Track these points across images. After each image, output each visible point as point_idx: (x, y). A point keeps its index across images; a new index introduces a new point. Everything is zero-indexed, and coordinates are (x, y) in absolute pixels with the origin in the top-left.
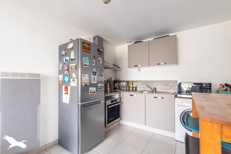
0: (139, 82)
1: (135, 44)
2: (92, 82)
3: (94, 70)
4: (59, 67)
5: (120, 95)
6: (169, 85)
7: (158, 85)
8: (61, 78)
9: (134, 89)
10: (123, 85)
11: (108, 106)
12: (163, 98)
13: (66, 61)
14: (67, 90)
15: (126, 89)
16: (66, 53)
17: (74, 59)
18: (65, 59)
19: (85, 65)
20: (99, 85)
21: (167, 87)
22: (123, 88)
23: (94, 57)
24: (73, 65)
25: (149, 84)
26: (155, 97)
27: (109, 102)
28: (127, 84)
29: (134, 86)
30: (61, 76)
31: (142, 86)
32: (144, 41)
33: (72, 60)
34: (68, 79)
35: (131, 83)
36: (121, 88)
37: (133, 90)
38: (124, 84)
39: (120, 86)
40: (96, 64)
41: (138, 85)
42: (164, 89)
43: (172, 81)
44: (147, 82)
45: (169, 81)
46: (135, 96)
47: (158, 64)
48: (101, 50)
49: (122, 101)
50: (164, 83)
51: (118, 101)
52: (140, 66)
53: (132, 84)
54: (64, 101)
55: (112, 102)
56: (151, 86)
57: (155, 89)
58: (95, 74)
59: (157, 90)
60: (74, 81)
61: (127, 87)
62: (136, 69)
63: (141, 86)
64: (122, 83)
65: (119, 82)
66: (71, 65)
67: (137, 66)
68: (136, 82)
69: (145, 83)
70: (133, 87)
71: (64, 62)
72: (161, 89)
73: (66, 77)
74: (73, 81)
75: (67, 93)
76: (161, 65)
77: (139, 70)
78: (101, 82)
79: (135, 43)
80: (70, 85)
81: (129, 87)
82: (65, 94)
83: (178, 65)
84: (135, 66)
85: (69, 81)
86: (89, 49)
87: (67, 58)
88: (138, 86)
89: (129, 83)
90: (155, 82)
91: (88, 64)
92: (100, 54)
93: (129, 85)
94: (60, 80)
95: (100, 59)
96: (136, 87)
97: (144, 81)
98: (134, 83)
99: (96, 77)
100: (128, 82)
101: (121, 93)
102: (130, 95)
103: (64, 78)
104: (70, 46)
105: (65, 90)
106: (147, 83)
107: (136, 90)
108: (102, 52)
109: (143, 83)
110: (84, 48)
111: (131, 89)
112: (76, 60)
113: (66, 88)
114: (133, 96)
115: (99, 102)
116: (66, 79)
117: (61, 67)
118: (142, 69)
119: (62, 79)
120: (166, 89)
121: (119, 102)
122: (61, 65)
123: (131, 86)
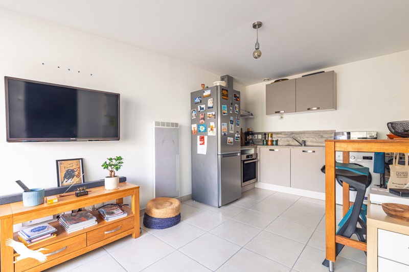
0: (281, 134)
1: (277, 83)
2: (230, 132)
3: (232, 118)
4: (191, 116)
5: (256, 151)
6: (324, 136)
7: (308, 136)
8: (194, 128)
9: (274, 143)
10: (258, 139)
11: (244, 161)
12: (314, 152)
13: (201, 109)
14: (203, 140)
15: (262, 144)
16: (201, 101)
17: (212, 107)
18: (200, 107)
19: (224, 113)
20: (236, 135)
21: (321, 140)
22: (258, 142)
23: (232, 104)
24: (211, 113)
25: (296, 136)
26: (303, 151)
27: (244, 157)
28: (264, 136)
29: (274, 139)
30: (194, 126)
31: (286, 139)
32: (290, 78)
33: (209, 108)
34: (204, 128)
35: (270, 135)
36: (255, 143)
37: (272, 144)
38: (260, 137)
39: (254, 140)
40: (233, 111)
41: (279, 137)
42: (316, 142)
43: (329, 131)
44: (292, 133)
45: (324, 131)
46: (277, 150)
47: (309, 109)
48: (238, 96)
49: (258, 158)
50: (317, 134)
51: (254, 157)
52: (283, 112)
53: (271, 137)
54: (199, 152)
55: (248, 157)
56: (299, 138)
57: (305, 142)
58: (232, 122)
59: (307, 144)
60: (213, 130)
61: (263, 141)
62: (277, 116)
63: (283, 139)
64: (256, 135)
65: (253, 134)
66: (208, 113)
67: (279, 112)
68: (277, 133)
69: (290, 135)
70: (272, 141)
71: (199, 110)
72: (312, 142)
73: (201, 127)
74: (211, 130)
75: (203, 144)
76: (313, 110)
77: (282, 117)
78: (238, 132)
79: (276, 81)
80: (207, 135)
81: (267, 141)
82: (200, 144)
83: (336, 109)
84: (276, 112)
85: (206, 130)
86: (227, 96)
87: (203, 106)
88: (279, 139)
89: (267, 136)
90: (304, 133)
91: (226, 112)
92: (237, 100)
93: (267, 139)
94: (193, 129)
95: (237, 105)
96: (277, 141)
97: (288, 132)
98: (274, 136)
99: (233, 125)
100: (265, 134)
101: (257, 147)
102: (270, 150)
103: (199, 128)
104: (207, 93)
105: (200, 141)
106: (292, 135)
107: (277, 144)
108: (238, 98)
109: (287, 134)
110: (223, 95)
111: (270, 143)
112: (215, 108)
113: (202, 139)
114: (273, 150)
115: (235, 155)
116: (202, 129)
117: (194, 116)
118: (286, 116)
119: (196, 129)
120: (320, 143)
121: (255, 159)
122: (194, 113)
123: (270, 139)
